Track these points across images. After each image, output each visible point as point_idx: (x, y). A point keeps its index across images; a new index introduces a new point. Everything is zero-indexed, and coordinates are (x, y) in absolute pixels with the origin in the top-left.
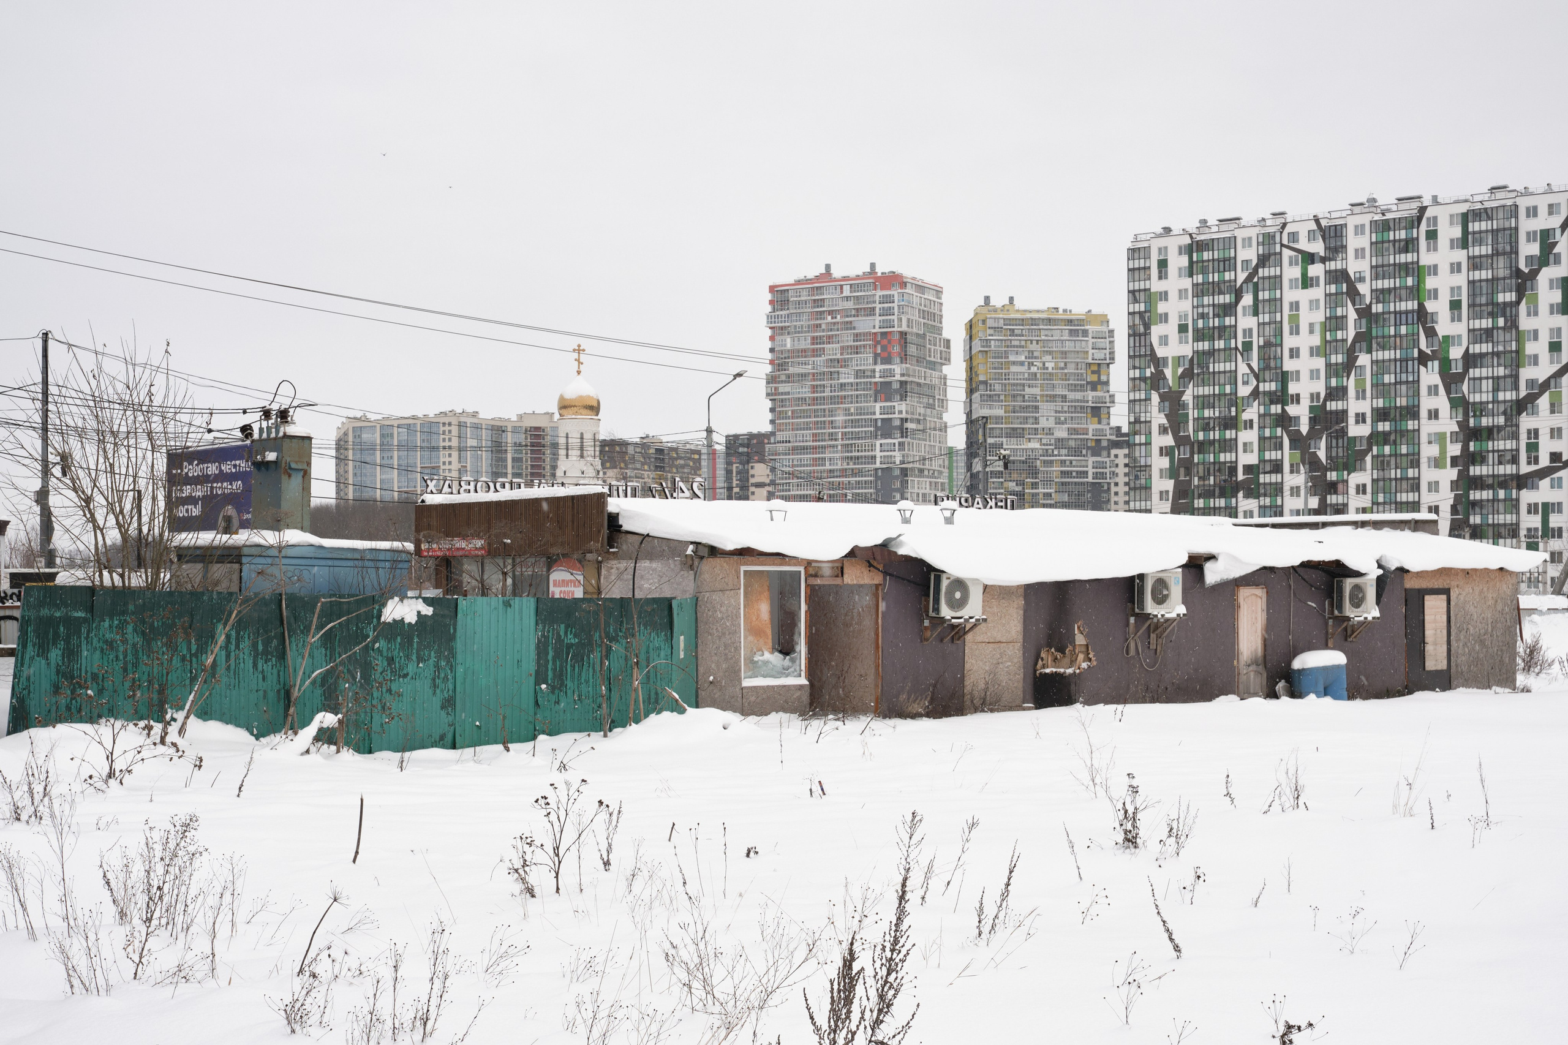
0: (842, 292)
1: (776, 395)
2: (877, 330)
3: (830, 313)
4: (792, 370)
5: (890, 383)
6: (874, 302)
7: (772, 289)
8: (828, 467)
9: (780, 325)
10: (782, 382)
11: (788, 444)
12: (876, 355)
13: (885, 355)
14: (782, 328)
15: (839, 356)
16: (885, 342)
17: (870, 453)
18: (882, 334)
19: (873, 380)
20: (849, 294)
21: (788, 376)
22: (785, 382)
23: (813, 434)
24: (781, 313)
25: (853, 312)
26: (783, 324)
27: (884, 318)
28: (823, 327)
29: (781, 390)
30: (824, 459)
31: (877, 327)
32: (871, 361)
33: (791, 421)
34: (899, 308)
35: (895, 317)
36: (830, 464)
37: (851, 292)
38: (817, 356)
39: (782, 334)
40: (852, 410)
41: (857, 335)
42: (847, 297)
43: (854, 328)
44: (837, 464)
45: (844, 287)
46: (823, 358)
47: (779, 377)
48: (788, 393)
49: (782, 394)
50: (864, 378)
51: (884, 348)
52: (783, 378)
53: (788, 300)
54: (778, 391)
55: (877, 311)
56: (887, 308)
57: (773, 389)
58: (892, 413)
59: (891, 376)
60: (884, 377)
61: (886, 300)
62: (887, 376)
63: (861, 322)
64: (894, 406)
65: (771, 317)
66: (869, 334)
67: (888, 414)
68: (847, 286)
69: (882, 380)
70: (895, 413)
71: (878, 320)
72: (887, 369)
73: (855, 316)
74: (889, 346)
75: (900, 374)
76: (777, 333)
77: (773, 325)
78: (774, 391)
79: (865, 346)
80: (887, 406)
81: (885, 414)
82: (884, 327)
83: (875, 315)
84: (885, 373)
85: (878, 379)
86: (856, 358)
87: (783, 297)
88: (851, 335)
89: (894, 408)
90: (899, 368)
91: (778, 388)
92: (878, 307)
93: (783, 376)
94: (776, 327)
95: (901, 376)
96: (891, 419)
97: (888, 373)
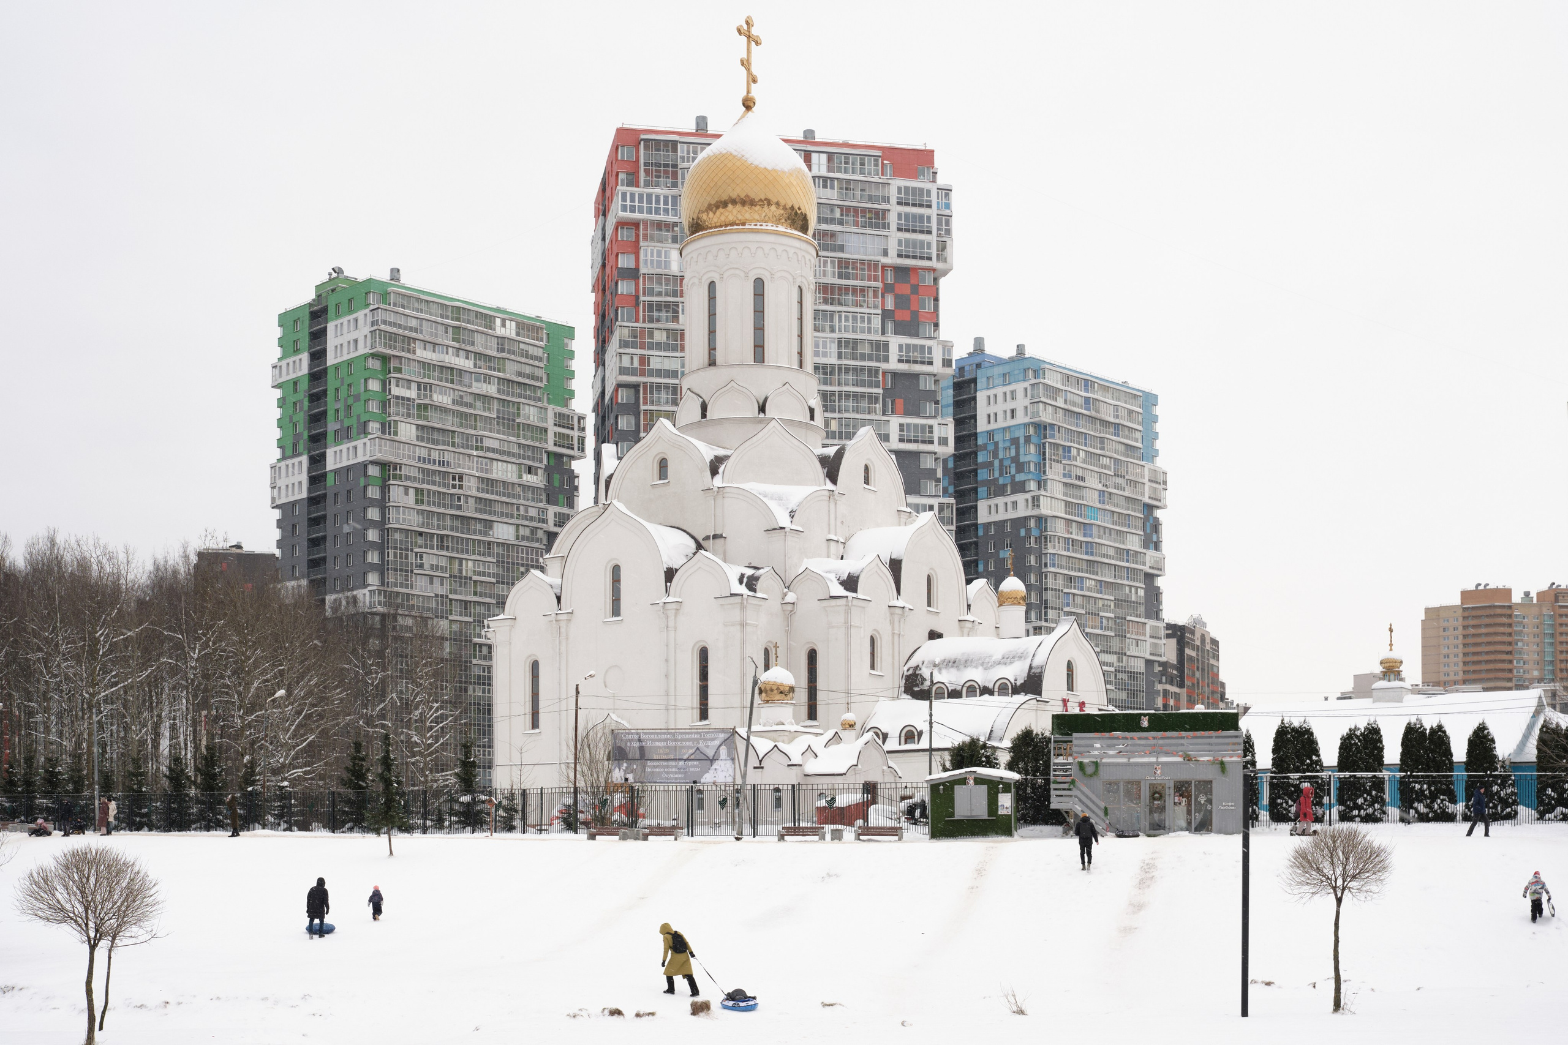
1: (642, 373)
2: (892, 259)
5: (916, 376)
6: (887, 200)
7: (626, 138)
9: (653, 217)
10: (658, 346)
12: (886, 315)
13: (903, 315)
14: (659, 225)
16: (904, 289)
18: (899, 270)
19: (884, 366)
20: (824, 172)
22: (666, 347)
24: (657, 191)
25: (837, 214)
26: (662, 217)
27: (908, 235)
29: (655, 364)
31: (893, 252)
32: (877, 322)
34: (939, 223)
35: (932, 238)
37: (830, 170)
39: (660, 241)
41: (844, 264)
42: (825, 179)
43: (841, 248)
45: (814, 156)
47: (651, 334)
49: (659, 373)
50: (854, 358)
51: (902, 302)
52: (660, 337)
53: (675, 166)
54: (649, 365)
55: (893, 219)
56: (914, 216)
57: (636, 360)
58: (924, 442)
59: (923, 363)
60: (908, 361)
61: (913, 198)
62: (915, 362)
63: (855, 238)
64: (931, 427)
65: (632, 195)
66: (872, 265)
67: (916, 441)
68: (822, 155)
69: (904, 367)
70: (932, 442)
71: (894, 238)
72: (915, 346)
73: (841, 223)
74: (913, 297)
75: (944, 360)
76: (645, 236)
77: (636, 216)
78: (636, 364)
79: (863, 290)
80: (916, 426)
81: (909, 441)
82: (907, 257)
83: (886, 226)
84: (911, 354)
85: (893, 365)
86: (843, 314)
87: (662, 156)
88: (833, 262)
89: (931, 432)
90: (940, 347)
91: (649, 358)
92: (894, 212)
93: (656, 333)
94: (645, 222)
95: (944, 365)
96: (916, 454)
97: (917, 355)
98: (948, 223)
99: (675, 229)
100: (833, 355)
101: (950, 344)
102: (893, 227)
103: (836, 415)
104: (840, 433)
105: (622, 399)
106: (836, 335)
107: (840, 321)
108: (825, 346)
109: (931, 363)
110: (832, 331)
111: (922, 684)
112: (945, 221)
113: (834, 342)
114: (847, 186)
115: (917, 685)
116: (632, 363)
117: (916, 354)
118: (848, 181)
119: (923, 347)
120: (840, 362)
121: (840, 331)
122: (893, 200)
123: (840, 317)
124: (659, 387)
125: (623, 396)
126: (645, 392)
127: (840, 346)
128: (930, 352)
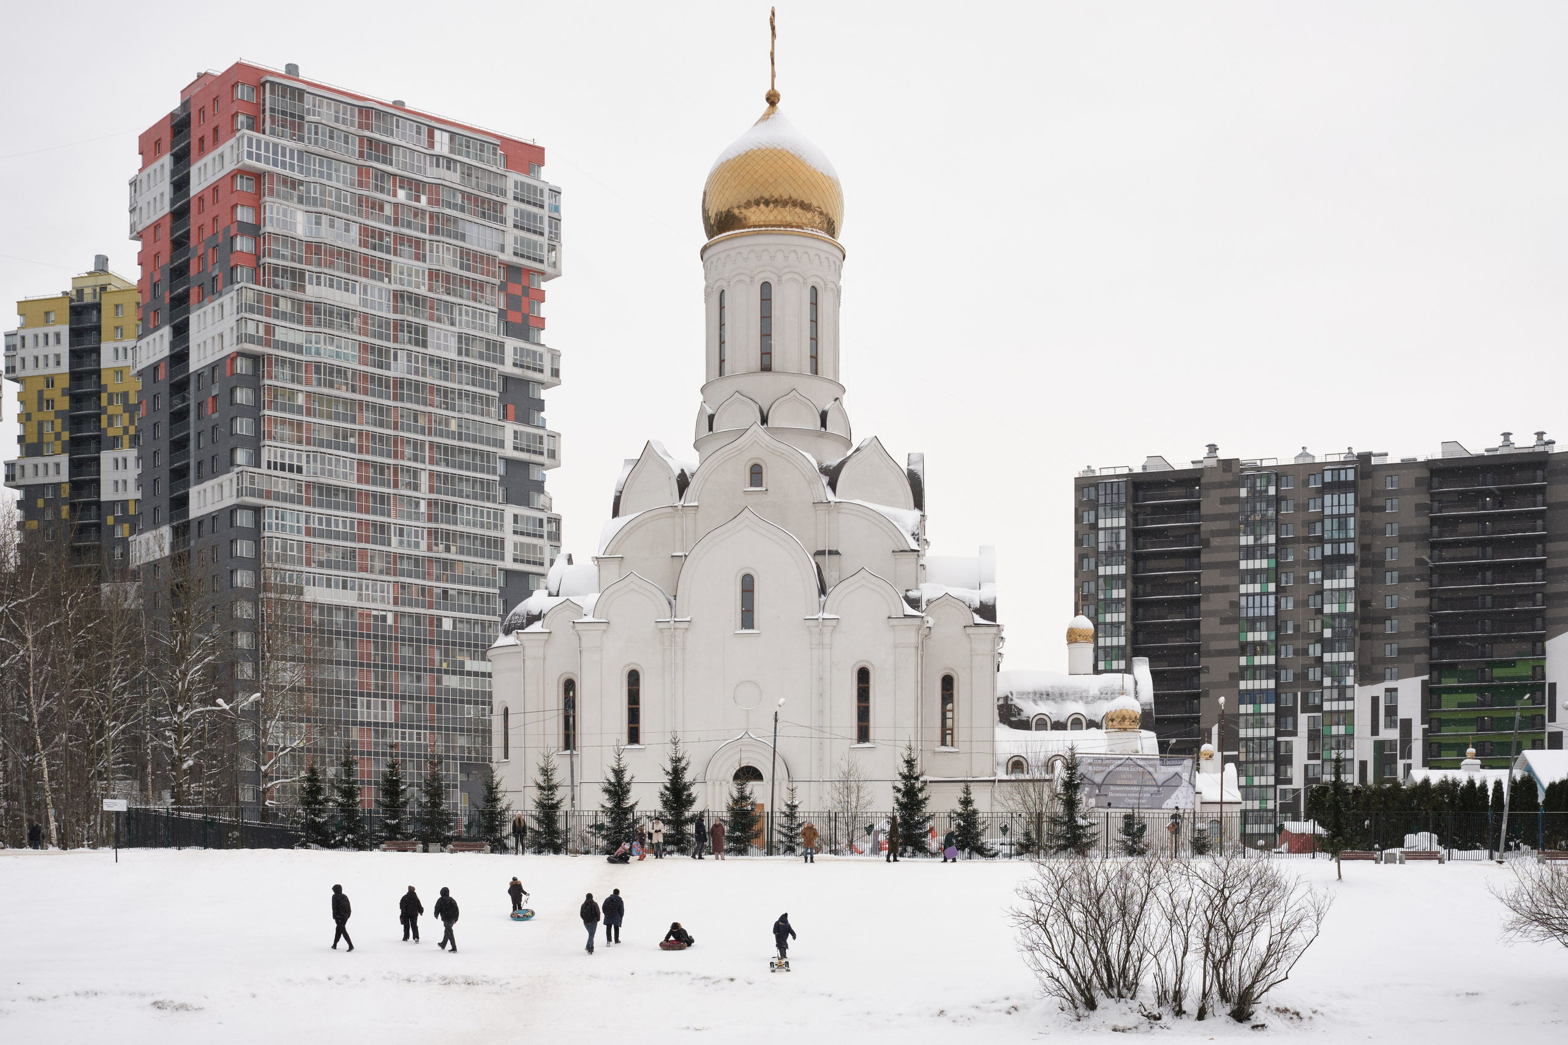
0: (431, 145)
1: (268, 344)
2: (507, 257)
3: (405, 182)
4: (312, 292)
5: (526, 383)
6: (503, 193)
8: (395, 547)
9: (279, 170)
10: (284, 316)
11: (295, 476)
12: (500, 314)
13: (514, 317)
14: (285, 181)
15: (423, 291)
16: (516, 289)
17: (493, 533)
18: (511, 269)
19: (499, 368)
20: (446, 152)
21: (297, 303)
22: (291, 318)
23: (360, 462)
24: (283, 142)
26: (287, 172)
27: (523, 234)
28: (388, 210)
29: (280, 335)
30: (383, 528)
31: (509, 250)
32: (493, 321)
33: (304, 418)
34: (550, 225)
35: (544, 240)
36: (401, 543)
37: (452, 151)
38: (373, 277)
39: (285, 198)
40: (453, 426)
41: (465, 253)
42: (448, 160)
43: (463, 237)
44: (417, 545)
45: (437, 133)
46: (385, 284)
47: (276, 302)
48: (299, 349)
49: (284, 346)
50: (473, 356)
51: (513, 302)
53: (302, 118)
54: (274, 336)
55: (509, 213)
56: (529, 214)
57: (261, 327)
58: (535, 452)
59: (535, 369)
60: (522, 366)
61: (530, 196)
62: (528, 368)
63: (475, 227)
64: (541, 437)
65: (259, 142)
66: (489, 259)
67: (528, 451)
68: (444, 133)
69: (518, 372)
70: (541, 453)
71: (511, 236)
72: (528, 351)
73: (463, 210)
74: (524, 299)
75: (552, 369)
76: (271, 190)
77: (262, 166)
78: (262, 333)
79: (481, 286)
80: (528, 434)
81: (522, 450)
82: (522, 256)
83: (503, 221)
84: (524, 359)
85: (508, 368)
86: (464, 308)
87: (288, 104)
88: (455, 251)
89: (541, 443)
90: (550, 355)
91: (274, 328)
92: (512, 207)
93: (282, 301)
94: (271, 174)
95: (552, 375)
96: (526, 464)
97: (528, 361)
98: (557, 227)
99: (301, 188)
100: (453, 350)
101: (558, 354)
102: (510, 222)
103: (456, 414)
104: (460, 434)
105: (241, 368)
106: (456, 329)
107: (460, 315)
108: (446, 340)
109: (541, 371)
110: (452, 324)
111: (1019, 714)
112: (555, 222)
113: (454, 336)
114: (468, 171)
115: (1014, 716)
116: (257, 332)
117: (528, 359)
118: (470, 166)
119: (535, 353)
120: (460, 359)
121: (460, 325)
122: (510, 194)
123: (460, 310)
124: (284, 361)
125: (242, 366)
126: (270, 366)
127: (460, 342)
128: (541, 360)
